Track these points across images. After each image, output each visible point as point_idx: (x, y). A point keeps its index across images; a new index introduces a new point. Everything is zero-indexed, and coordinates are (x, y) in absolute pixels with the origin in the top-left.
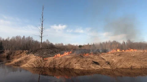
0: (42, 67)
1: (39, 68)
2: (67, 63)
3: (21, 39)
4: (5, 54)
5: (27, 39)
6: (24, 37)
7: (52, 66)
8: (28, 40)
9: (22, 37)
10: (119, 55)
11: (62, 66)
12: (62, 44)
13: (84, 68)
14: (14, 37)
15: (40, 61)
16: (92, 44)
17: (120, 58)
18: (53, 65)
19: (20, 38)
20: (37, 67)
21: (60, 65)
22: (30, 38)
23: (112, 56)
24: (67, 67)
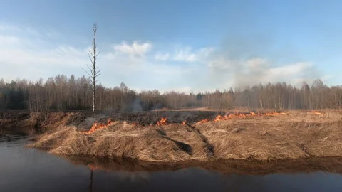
0: (85, 153)
1: (79, 155)
2: (127, 148)
3: (68, 81)
4: (31, 120)
5: (80, 82)
6: (73, 77)
7: (102, 153)
8: (81, 84)
9: (69, 77)
11: (119, 154)
13: (155, 159)
14: (52, 78)
18: (103, 151)
19: (63, 80)
20: (76, 155)
21: (116, 150)
22: (85, 80)
24: (128, 155)
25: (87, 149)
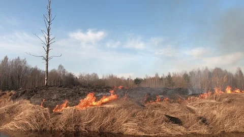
0: (49, 129)
1: (41, 131)
2: (107, 120)
5: (14, 64)
6: (6, 58)
7: (71, 128)
8: (16, 66)
10: (229, 102)
11: (95, 128)
12: (95, 76)
13: (146, 132)
15: (43, 116)
16: (166, 75)
17: (232, 108)
18: (73, 125)
20: (36, 131)
21: (90, 124)
22: (20, 62)
23: (212, 104)
24: (108, 129)
25: (50, 124)
